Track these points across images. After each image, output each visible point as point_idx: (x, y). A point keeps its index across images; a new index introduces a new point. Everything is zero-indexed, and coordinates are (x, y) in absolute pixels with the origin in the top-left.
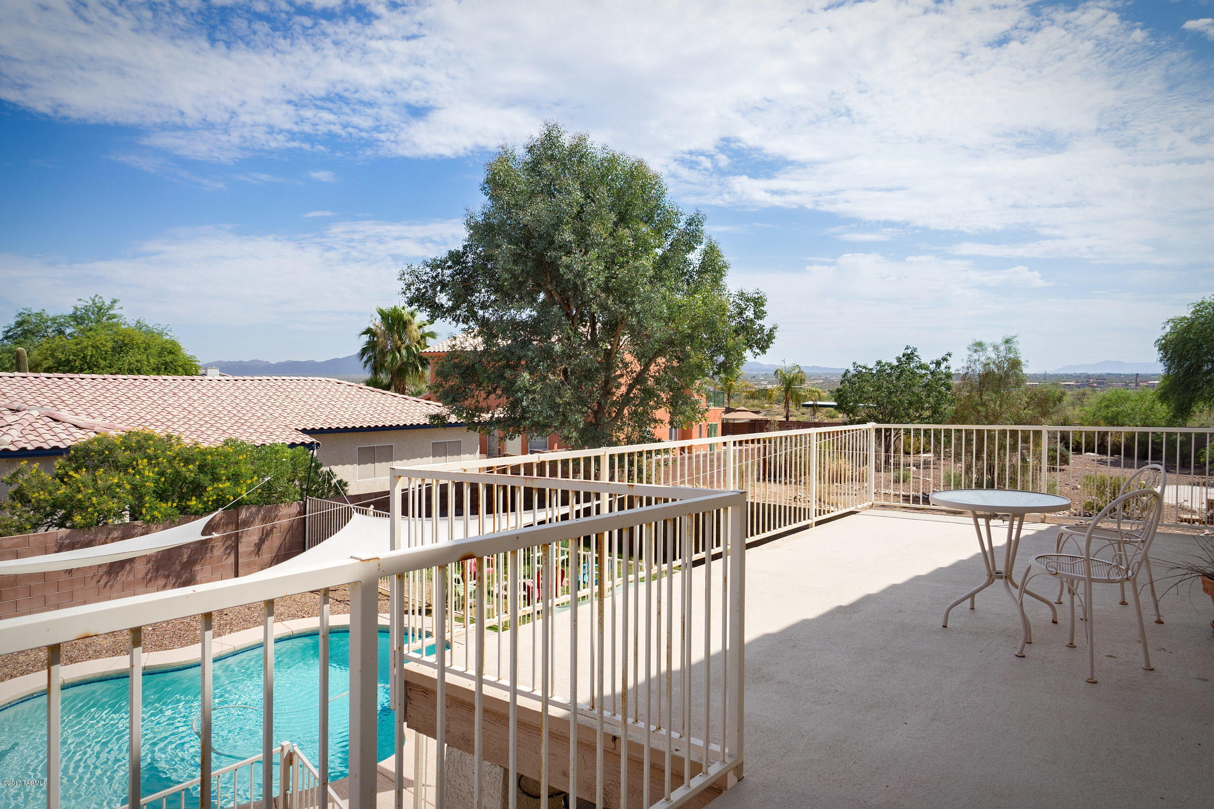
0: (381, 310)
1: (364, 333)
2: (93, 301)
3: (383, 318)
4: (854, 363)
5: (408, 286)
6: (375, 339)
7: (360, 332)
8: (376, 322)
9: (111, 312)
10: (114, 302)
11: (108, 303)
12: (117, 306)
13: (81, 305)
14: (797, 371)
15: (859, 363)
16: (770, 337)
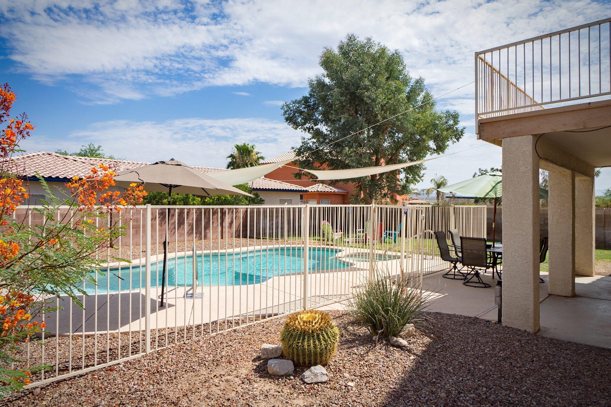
0: (238, 146)
1: (229, 157)
2: (90, 146)
3: (238, 149)
4: (480, 169)
5: (285, 112)
6: (234, 160)
7: (227, 156)
8: (235, 152)
9: (98, 152)
10: (99, 147)
11: (96, 147)
12: (101, 149)
13: (84, 149)
14: (442, 180)
15: (482, 169)
16: (462, 132)
